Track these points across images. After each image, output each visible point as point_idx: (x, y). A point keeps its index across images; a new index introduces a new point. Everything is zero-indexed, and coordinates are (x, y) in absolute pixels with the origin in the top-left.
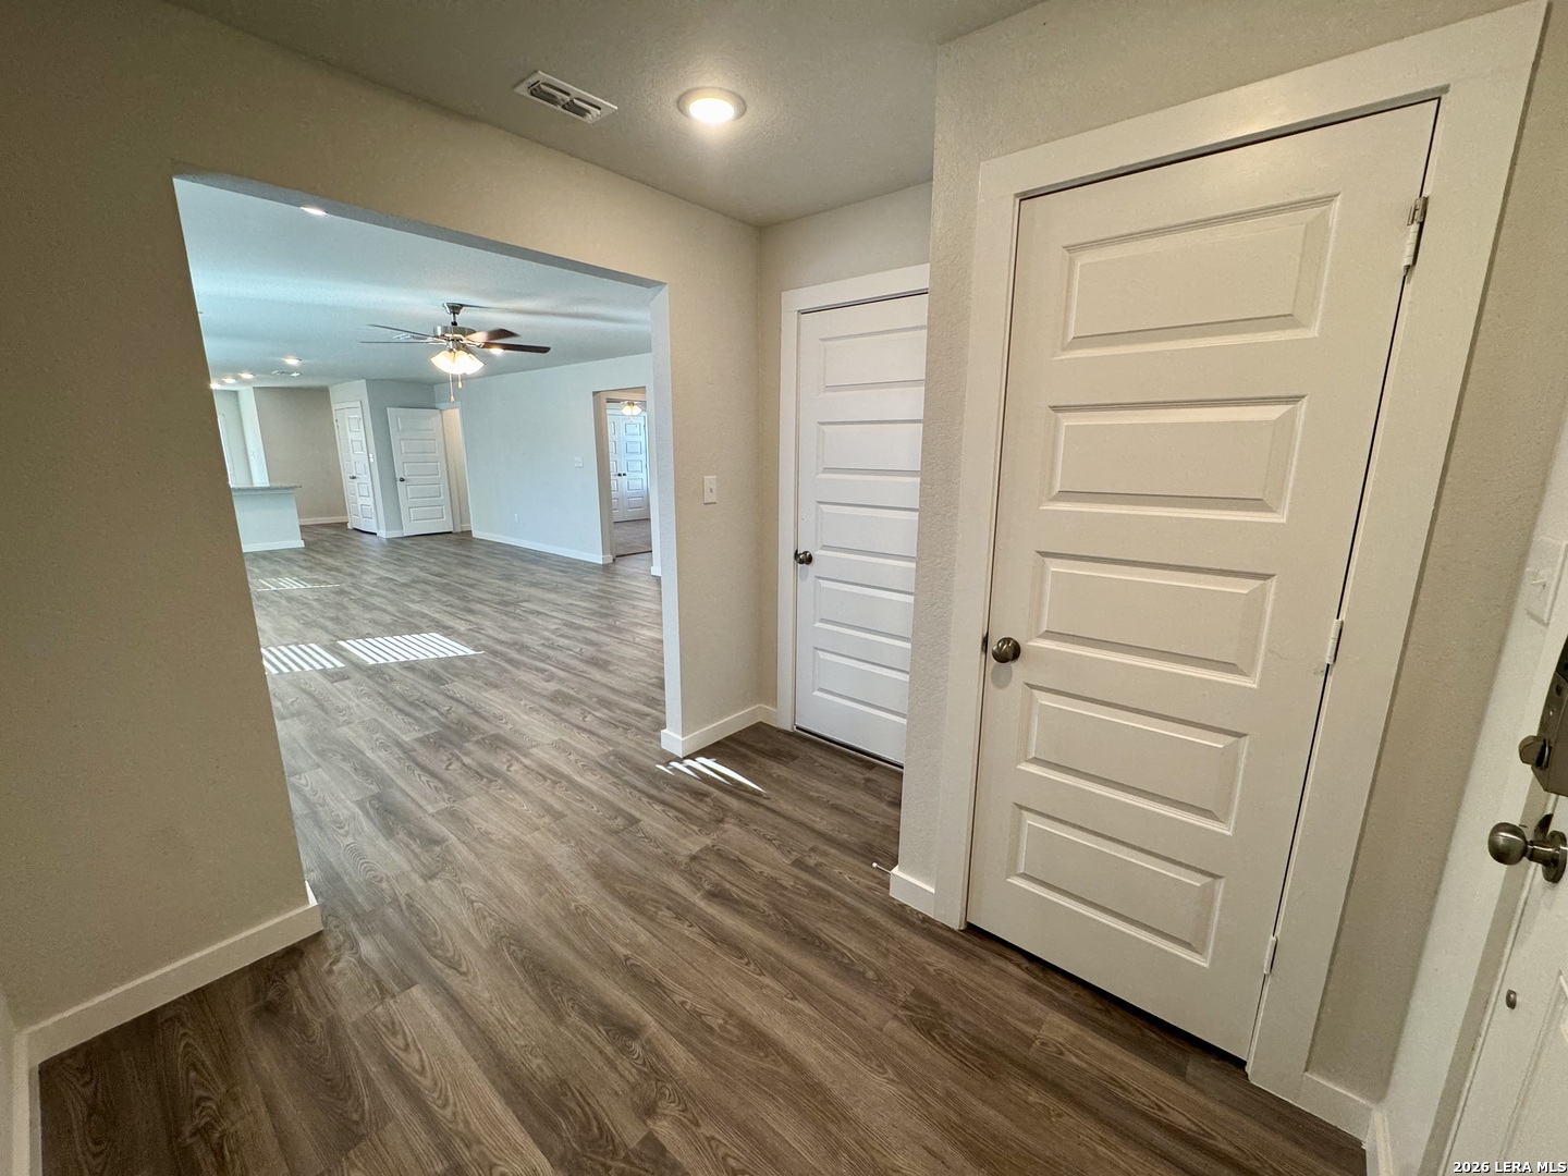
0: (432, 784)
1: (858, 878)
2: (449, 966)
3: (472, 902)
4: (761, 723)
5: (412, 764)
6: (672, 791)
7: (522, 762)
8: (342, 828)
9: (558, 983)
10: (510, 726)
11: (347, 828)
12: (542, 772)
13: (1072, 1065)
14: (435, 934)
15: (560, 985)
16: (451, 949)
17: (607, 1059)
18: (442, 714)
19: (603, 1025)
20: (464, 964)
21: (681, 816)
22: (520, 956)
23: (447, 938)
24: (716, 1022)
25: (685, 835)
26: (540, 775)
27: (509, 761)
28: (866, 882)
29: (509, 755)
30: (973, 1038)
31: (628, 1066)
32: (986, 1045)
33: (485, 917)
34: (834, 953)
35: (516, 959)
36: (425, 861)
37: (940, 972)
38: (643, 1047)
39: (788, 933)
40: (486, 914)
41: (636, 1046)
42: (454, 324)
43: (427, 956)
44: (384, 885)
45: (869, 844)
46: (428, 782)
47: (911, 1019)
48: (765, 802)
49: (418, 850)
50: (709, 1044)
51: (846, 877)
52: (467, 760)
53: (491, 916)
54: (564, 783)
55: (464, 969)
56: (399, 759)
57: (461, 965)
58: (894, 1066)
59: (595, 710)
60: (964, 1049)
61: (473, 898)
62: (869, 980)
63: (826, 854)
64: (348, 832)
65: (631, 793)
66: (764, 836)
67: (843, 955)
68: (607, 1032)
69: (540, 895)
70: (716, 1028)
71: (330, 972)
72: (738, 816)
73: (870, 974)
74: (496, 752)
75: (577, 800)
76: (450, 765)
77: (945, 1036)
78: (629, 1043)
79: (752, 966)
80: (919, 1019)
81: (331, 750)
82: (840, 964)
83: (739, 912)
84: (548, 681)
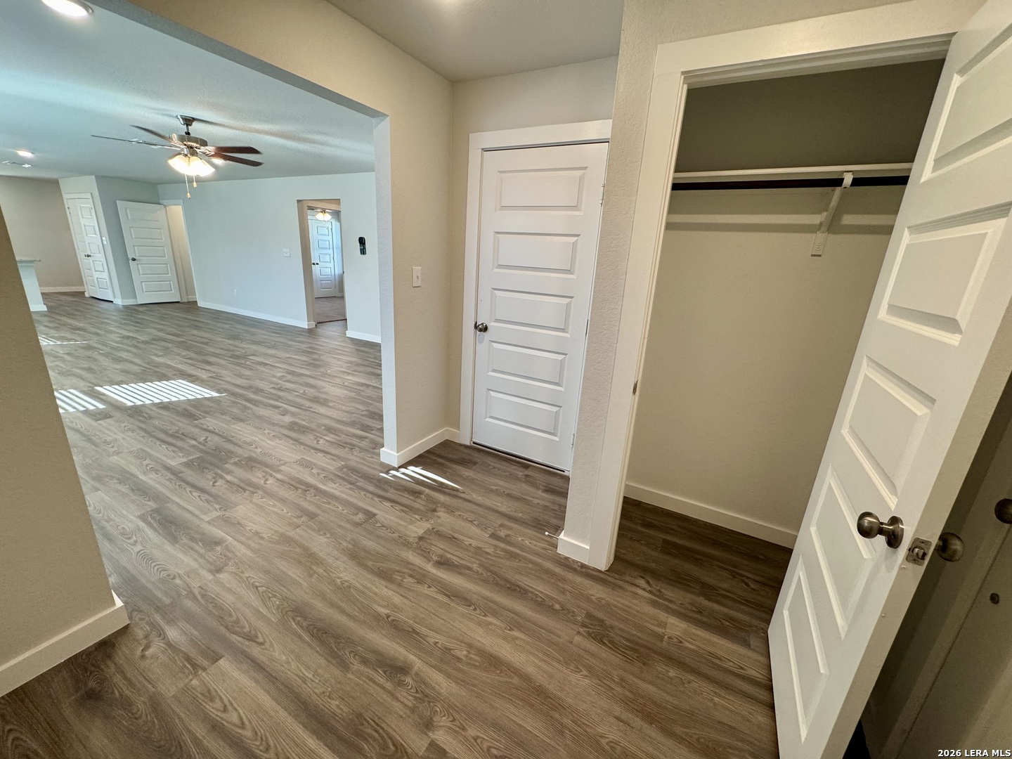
0: (203, 498)
1: (535, 543)
2: (247, 639)
3: (257, 587)
4: (447, 440)
5: (182, 483)
6: (395, 491)
7: (275, 477)
8: (129, 538)
9: (339, 641)
10: (259, 450)
11: (134, 538)
12: (293, 483)
13: (687, 648)
14: (230, 615)
15: (341, 642)
16: (247, 626)
17: (389, 692)
18: (200, 443)
19: (380, 668)
20: (260, 635)
21: (405, 509)
22: (305, 624)
23: (241, 618)
24: (462, 653)
25: (411, 522)
26: (292, 485)
27: (264, 477)
28: (540, 544)
29: (263, 472)
30: (628, 640)
31: (406, 695)
32: (637, 643)
33: (270, 598)
34: (530, 594)
35: (302, 627)
36: (210, 559)
37: (599, 599)
38: (413, 679)
39: (497, 584)
40: (270, 595)
41: (408, 680)
42: (188, 133)
43: (228, 634)
44: (178, 581)
45: (536, 519)
46: (199, 496)
47: (588, 633)
48: (462, 495)
49: (202, 551)
50: (459, 670)
51: (527, 542)
52: (229, 478)
53: (275, 596)
54: (312, 491)
55: (261, 640)
56: (170, 480)
57: (257, 637)
58: (584, 666)
59: (326, 435)
60: (623, 648)
61: (257, 584)
62: (557, 611)
63: (511, 529)
64: (136, 542)
65: (364, 495)
66: (466, 519)
67: (537, 595)
68: (385, 672)
69: (311, 576)
70: (463, 658)
71: (143, 657)
72: (445, 506)
73: (557, 607)
74: (252, 470)
75: (324, 502)
76: (215, 482)
77: (612, 642)
78: (402, 678)
79: (478, 611)
80: (593, 632)
81: (107, 476)
82: (535, 601)
83: (461, 574)
84: (283, 415)
